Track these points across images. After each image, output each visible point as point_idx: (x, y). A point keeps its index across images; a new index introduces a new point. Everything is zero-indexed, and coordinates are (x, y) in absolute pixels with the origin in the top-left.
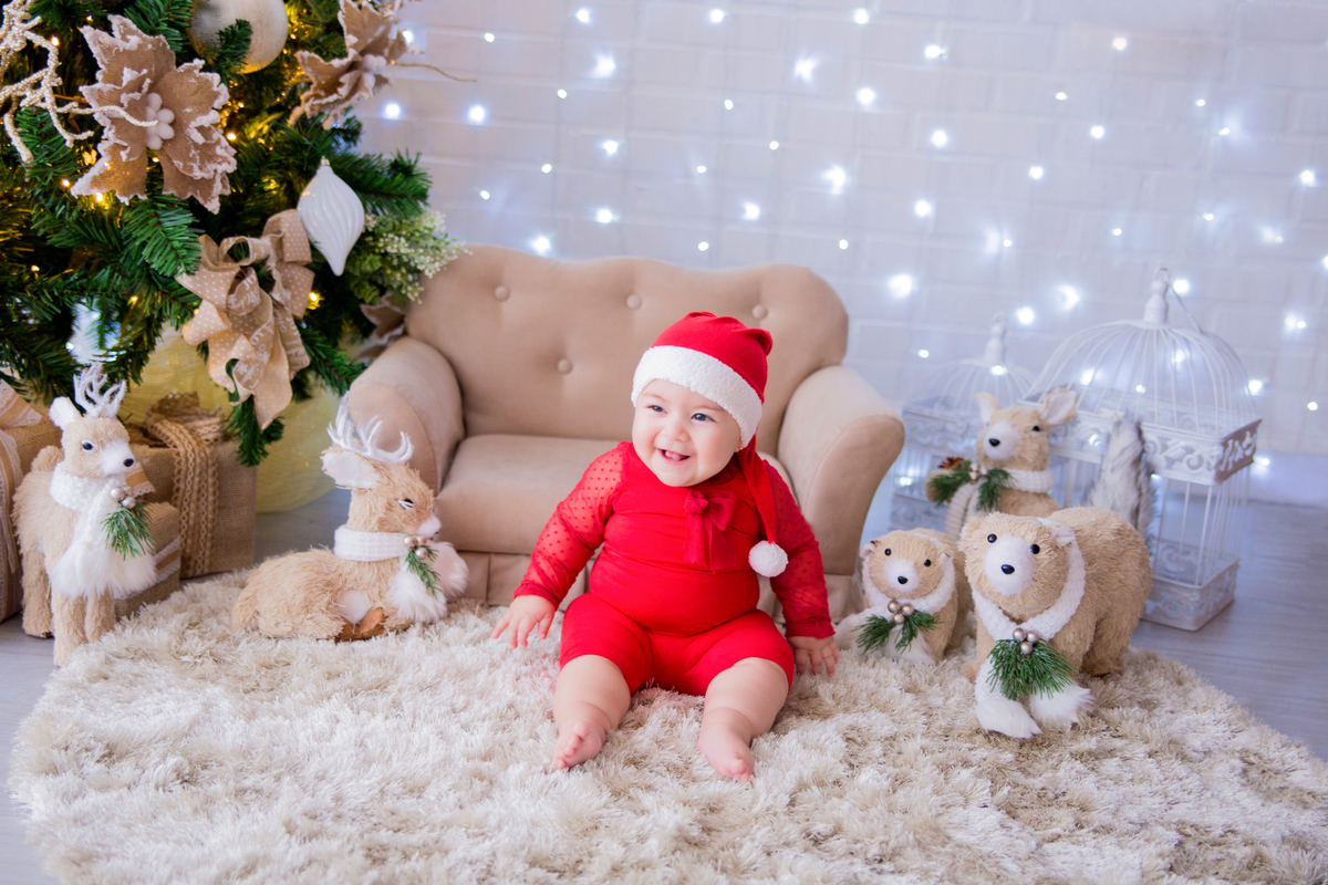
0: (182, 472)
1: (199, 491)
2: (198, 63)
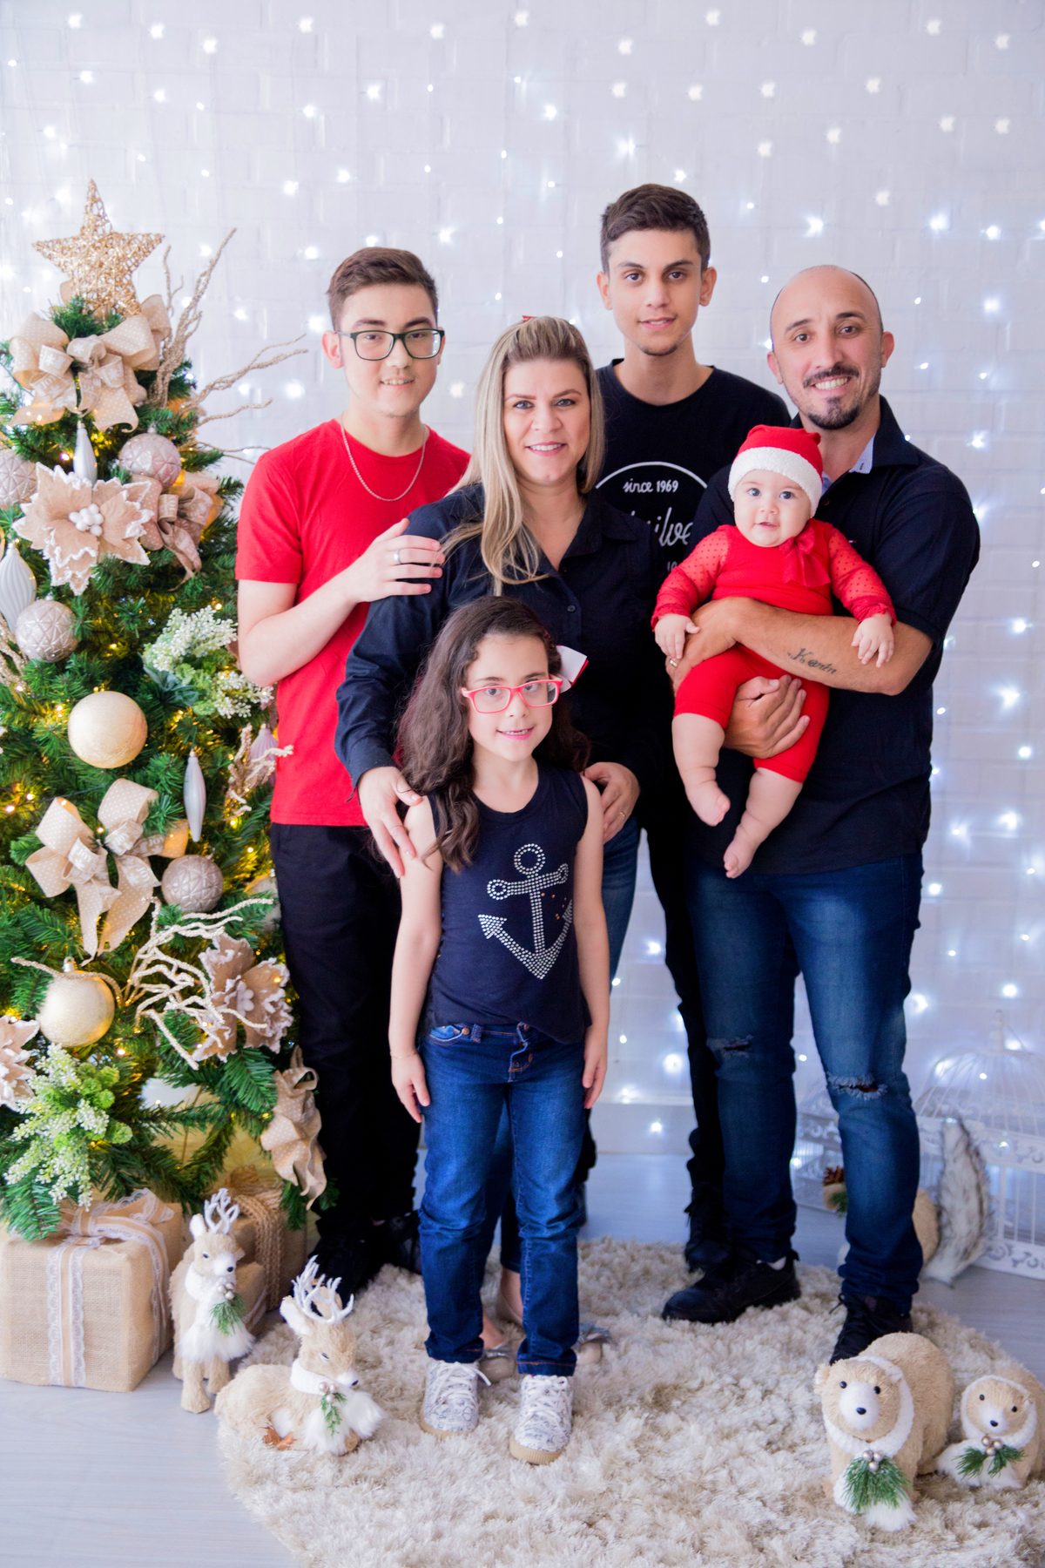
1: (272, 1248)
2: (272, 959)
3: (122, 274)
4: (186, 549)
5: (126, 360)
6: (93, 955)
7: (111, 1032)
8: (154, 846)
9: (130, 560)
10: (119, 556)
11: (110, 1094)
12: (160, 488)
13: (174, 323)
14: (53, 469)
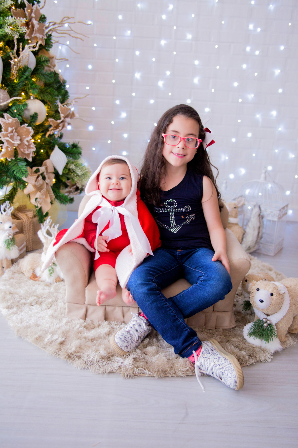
0: (25, 226)
1: (29, 230)
2: (26, 125)
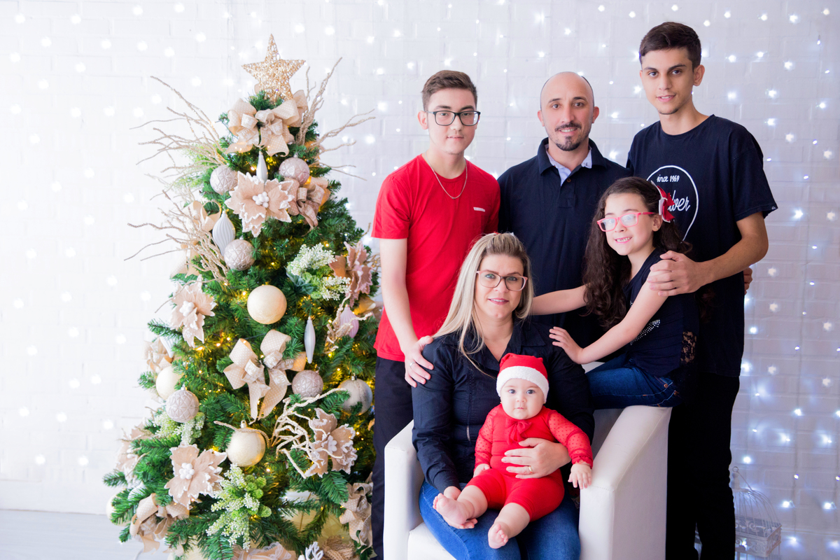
2: (347, 425)
3: (285, 78)
4: (311, 216)
5: (284, 122)
6: (255, 419)
7: (263, 460)
8: (288, 365)
9: (282, 220)
10: (276, 218)
11: (261, 491)
12: (298, 184)
13: (310, 105)
14: (245, 174)
